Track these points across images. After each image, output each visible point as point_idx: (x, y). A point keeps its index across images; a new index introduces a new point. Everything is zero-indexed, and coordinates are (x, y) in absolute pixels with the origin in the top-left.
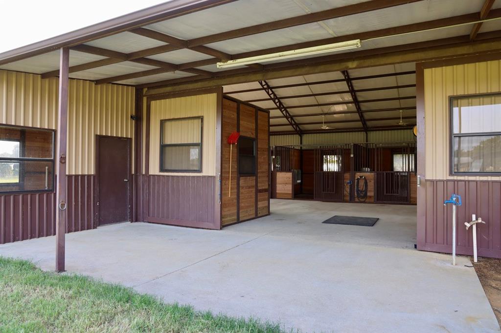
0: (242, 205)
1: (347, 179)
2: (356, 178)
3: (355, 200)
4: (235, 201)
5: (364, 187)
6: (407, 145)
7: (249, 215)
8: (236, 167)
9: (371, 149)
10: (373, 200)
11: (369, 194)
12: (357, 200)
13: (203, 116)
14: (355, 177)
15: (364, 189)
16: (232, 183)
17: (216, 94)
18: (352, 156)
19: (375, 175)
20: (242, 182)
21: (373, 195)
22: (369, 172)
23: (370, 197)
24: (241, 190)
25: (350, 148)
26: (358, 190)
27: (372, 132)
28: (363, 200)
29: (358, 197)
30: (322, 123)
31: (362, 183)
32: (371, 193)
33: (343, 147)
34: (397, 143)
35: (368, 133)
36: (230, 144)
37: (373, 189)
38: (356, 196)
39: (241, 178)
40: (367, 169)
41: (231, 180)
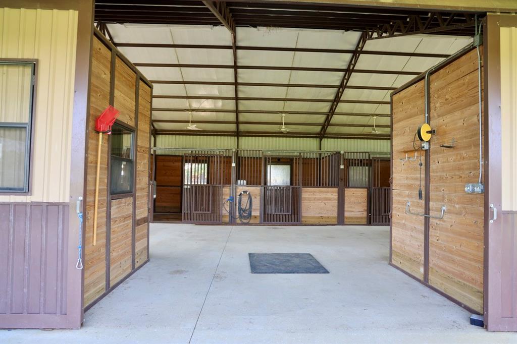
0: (114, 255)
1: (227, 195)
2: (238, 194)
3: (235, 221)
4: (103, 250)
5: (248, 205)
6: (298, 154)
7: (124, 271)
8: (106, 181)
9: (242, 157)
10: (258, 221)
11: (253, 214)
12: (238, 221)
13: (37, 60)
14: (236, 192)
15: (248, 207)
16: (99, 215)
17: (77, 13)
18: (234, 165)
19: (261, 189)
20: (114, 210)
21: (259, 215)
22: (245, 186)
23: (256, 217)
24: (114, 227)
25: (231, 155)
26: (240, 209)
27: (243, 138)
28: (245, 221)
29: (241, 217)
30: (188, 122)
31: (245, 200)
32: (256, 213)
33: (221, 153)
34: (288, 152)
35: (240, 138)
36: (98, 132)
37: (259, 207)
38: (237, 217)
39: (114, 202)
40: (242, 181)
41: (98, 208)
